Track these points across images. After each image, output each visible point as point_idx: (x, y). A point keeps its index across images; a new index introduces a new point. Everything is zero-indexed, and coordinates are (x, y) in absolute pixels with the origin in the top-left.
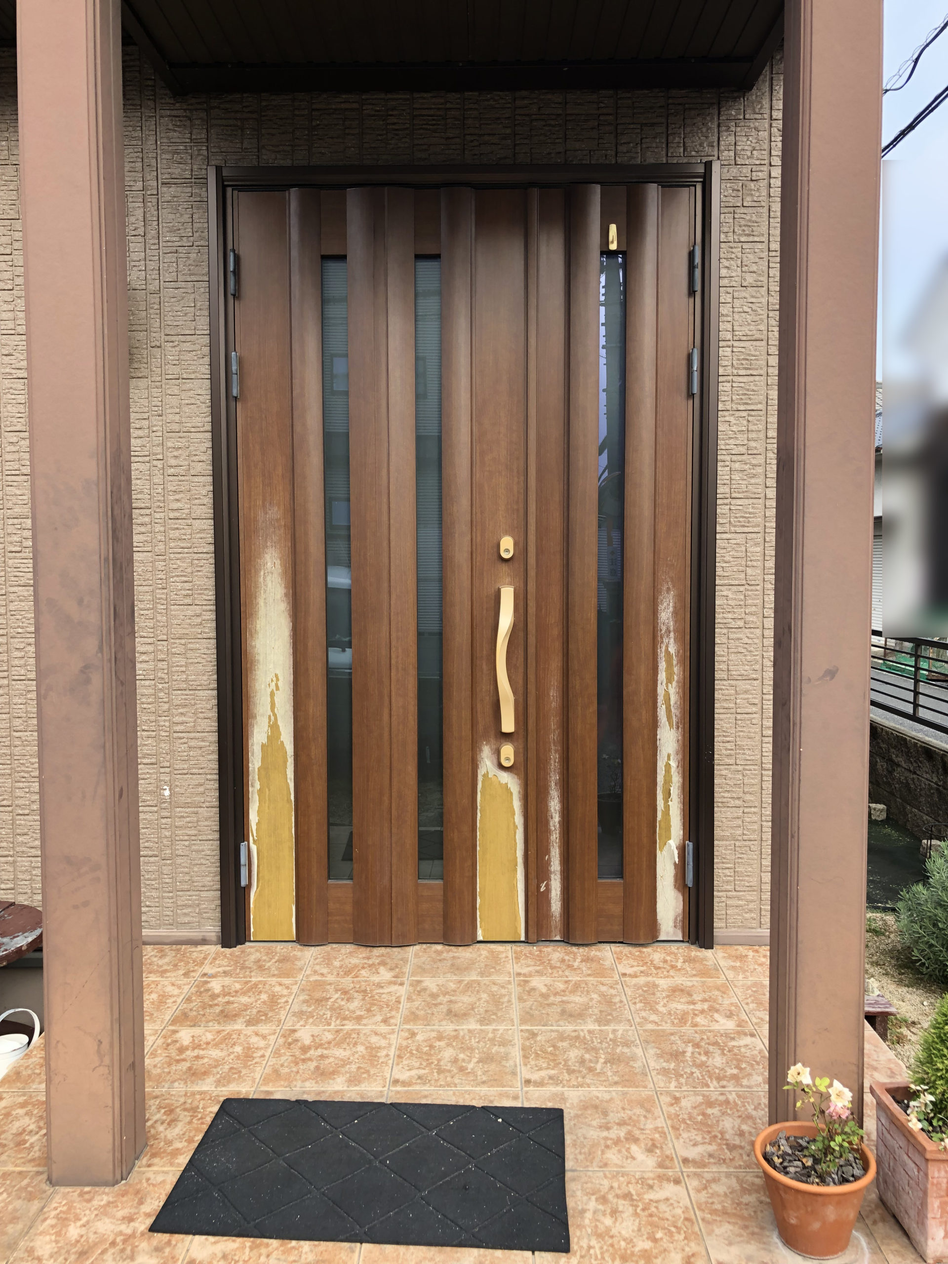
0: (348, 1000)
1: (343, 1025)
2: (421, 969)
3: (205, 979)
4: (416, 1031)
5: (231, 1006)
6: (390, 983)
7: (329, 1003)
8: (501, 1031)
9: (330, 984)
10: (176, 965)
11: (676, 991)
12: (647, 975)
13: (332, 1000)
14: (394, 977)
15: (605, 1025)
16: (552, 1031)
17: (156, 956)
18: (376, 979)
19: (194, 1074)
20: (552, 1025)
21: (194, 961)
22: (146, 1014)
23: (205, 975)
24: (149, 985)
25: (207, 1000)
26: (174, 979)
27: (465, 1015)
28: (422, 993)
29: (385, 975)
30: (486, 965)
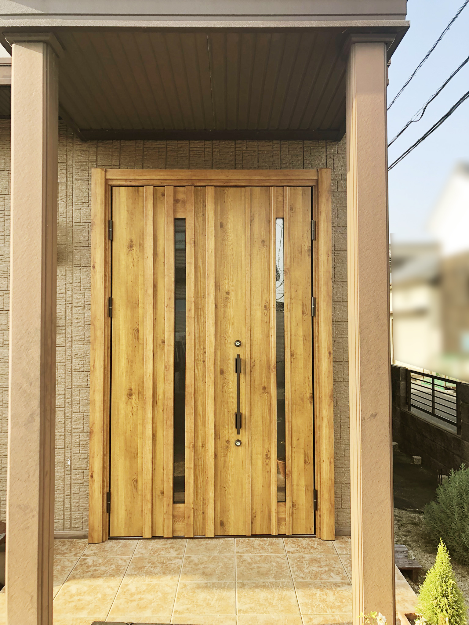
0: (154, 567)
1: (151, 581)
2: (191, 550)
3: (84, 557)
4: (187, 584)
5: (97, 572)
6: (176, 558)
7: (145, 569)
8: (228, 584)
9: (146, 559)
10: (70, 550)
11: (313, 561)
12: (300, 552)
13: (146, 568)
14: (177, 555)
15: (278, 579)
16: (253, 583)
17: (60, 545)
18: (168, 555)
19: (78, 609)
20: (253, 580)
21: (80, 548)
22: (54, 577)
23: (84, 555)
24: (57, 561)
25: (85, 569)
26: (69, 558)
27: (211, 575)
28: (191, 563)
29: (173, 553)
30: (222, 548)
